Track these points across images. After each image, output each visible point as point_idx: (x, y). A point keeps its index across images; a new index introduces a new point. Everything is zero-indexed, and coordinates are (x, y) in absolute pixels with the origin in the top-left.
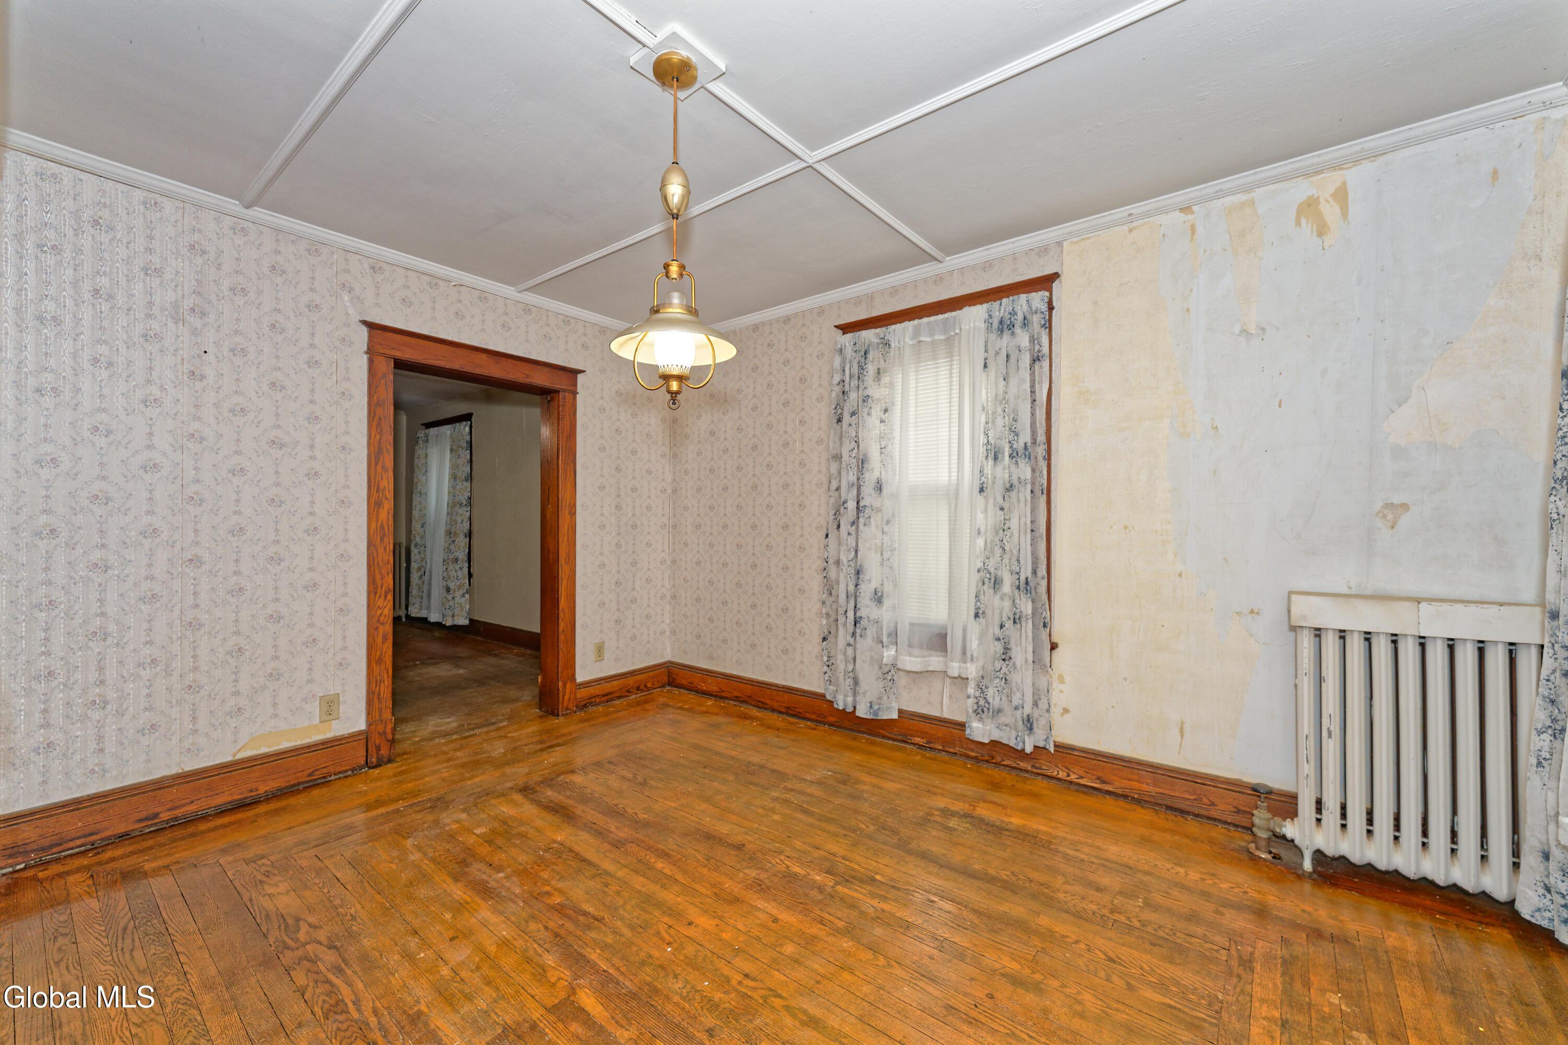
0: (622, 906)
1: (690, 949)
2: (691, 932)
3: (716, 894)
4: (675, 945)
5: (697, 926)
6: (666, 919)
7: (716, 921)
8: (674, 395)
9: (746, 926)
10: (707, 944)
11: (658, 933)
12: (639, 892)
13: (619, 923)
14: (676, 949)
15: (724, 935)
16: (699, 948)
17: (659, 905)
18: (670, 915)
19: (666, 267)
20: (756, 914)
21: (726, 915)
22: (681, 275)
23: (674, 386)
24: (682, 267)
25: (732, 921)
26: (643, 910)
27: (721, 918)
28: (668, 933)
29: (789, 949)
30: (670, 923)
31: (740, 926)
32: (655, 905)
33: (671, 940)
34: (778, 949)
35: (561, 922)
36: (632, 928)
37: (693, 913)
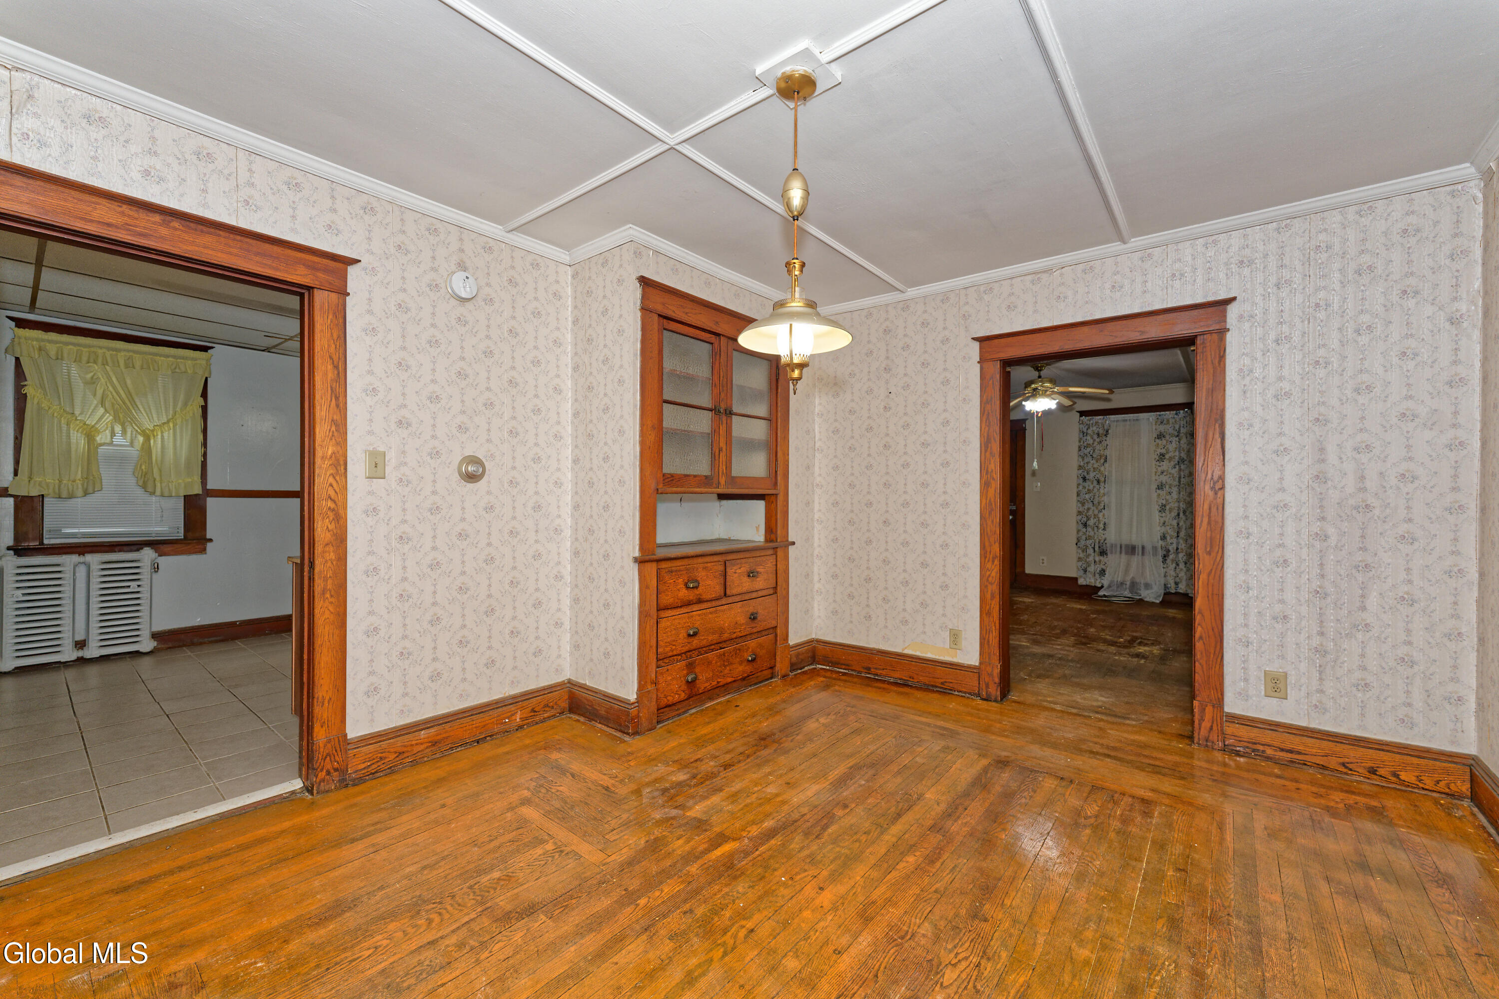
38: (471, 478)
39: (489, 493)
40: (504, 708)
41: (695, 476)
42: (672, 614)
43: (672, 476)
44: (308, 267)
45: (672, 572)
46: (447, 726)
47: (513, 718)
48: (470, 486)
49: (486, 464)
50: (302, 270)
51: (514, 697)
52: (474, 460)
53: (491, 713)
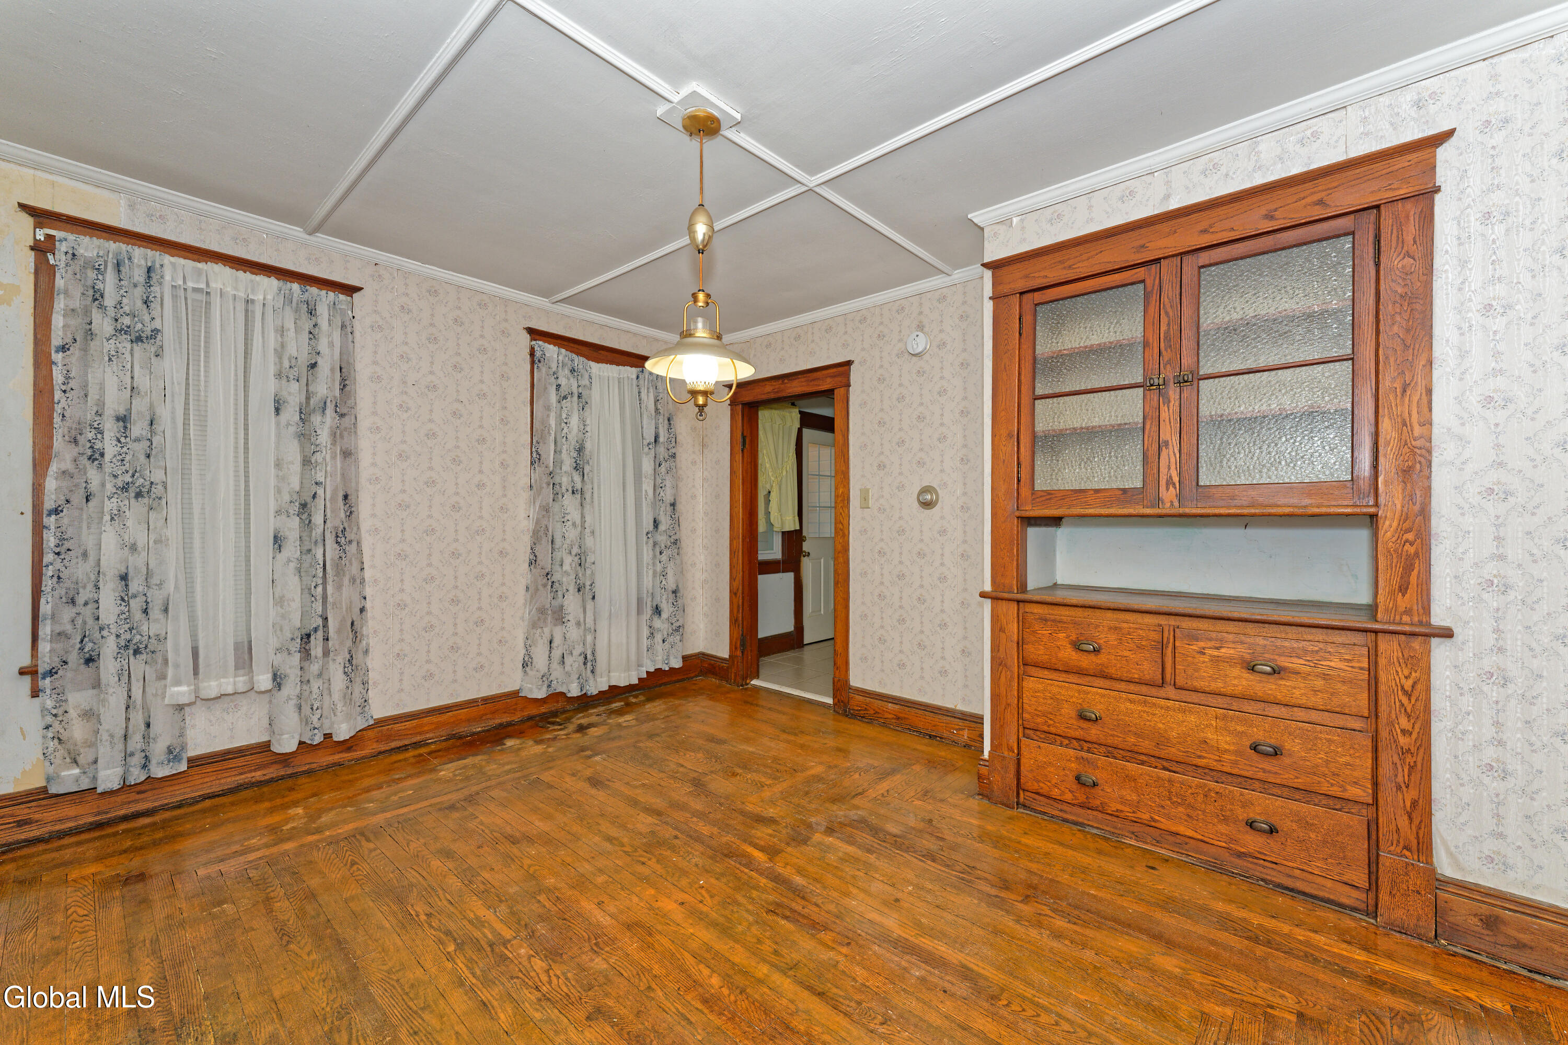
0: (750, 925)
1: (684, 882)
2: (682, 896)
3: (650, 935)
4: (697, 886)
5: (676, 901)
6: (705, 909)
7: (656, 905)
8: (701, 408)
9: (631, 900)
10: (669, 886)
11: (712, 897)
12: (737, 941)
13: (750, 907)
14: (696, 883)
15: (653, 892)
16: (675, 883)
17: (714, 924)
18: (701, 913)
19: (695, 297)
20: (616, 911)
21: (647, 911)
22: (707, 304)
23: (701, 400)
24: (708, 296)
25: (642, 904)
26: (729, 920)
27: (651, 908)
28: (703, 896)
29: (601, 879)
30: (701, 905)
31: (635, 899)
32: (717, 925)
33: (700, 890)
34: (611, 880)
35: (806, 910)
36: (736, 902)
37: (678, 914)
38: (927, 505)
39: (942, 518)
40: (952, 719)
41: (1097, 491)
42: (1050, 677)
43: (1049, 493)
44: (831, 377)
45: (1046, 620)
46: (907, 709)
47: (961, 732)
48: (927, 512)
49: (939, 491)
50: (829, 380)
51: (963, 713)
52: (926, 490)
53: (940, 717)
